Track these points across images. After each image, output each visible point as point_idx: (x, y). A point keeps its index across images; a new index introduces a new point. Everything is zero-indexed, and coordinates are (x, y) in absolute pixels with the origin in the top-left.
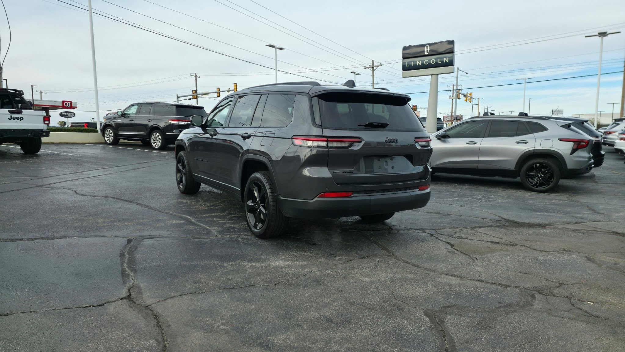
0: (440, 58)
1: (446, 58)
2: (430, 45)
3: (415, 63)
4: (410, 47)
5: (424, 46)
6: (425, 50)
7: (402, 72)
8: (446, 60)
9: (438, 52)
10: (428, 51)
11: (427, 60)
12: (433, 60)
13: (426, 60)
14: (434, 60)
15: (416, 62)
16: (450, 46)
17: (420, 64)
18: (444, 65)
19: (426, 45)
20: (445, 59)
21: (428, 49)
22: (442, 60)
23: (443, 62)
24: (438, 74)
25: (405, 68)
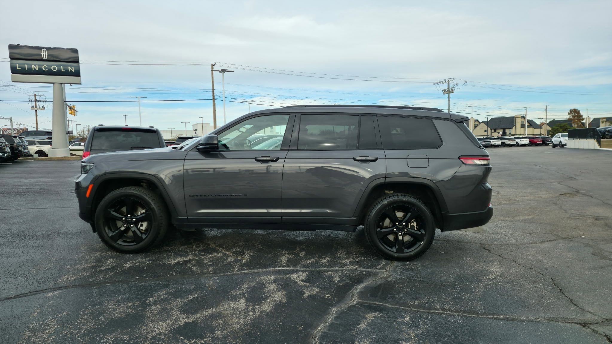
0: (63, 66)
1: (71, 67)
2: (48, 49)
3: (29, 66)
4: (18, 47)
5: (40, 48)
6: (42, 54)
7: (11, 75)
8: (72, 70)
9: (59, 59)
10: (45, 55)
11: (47, 66)
12: (54, 66)
13: (44, 66)
14: (56, 67)
15: (31, 65)
16: (74, 55)
17: (37, 69)
18: (67, 74)
19: (43, 48)
20: (69, 68)
21: (45, 53)
22: (66, 68)
23: (67, 70)
24: (62, 84)
25: (14, 71)
